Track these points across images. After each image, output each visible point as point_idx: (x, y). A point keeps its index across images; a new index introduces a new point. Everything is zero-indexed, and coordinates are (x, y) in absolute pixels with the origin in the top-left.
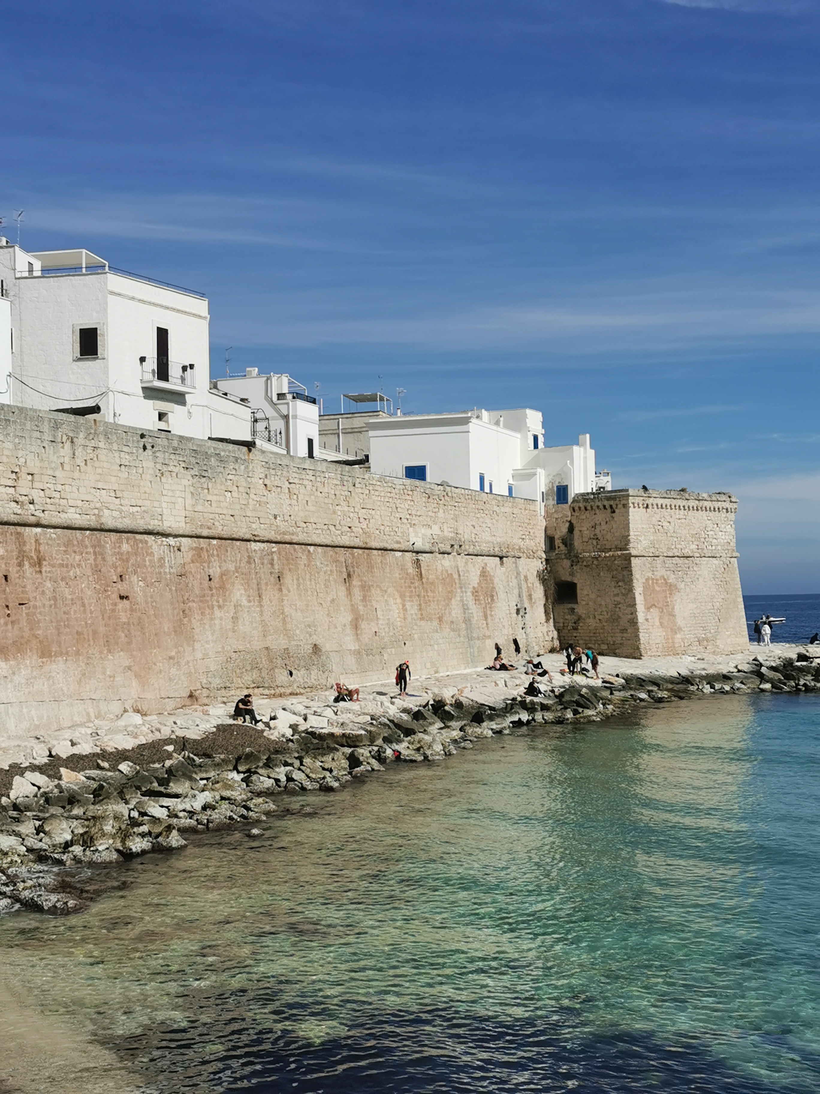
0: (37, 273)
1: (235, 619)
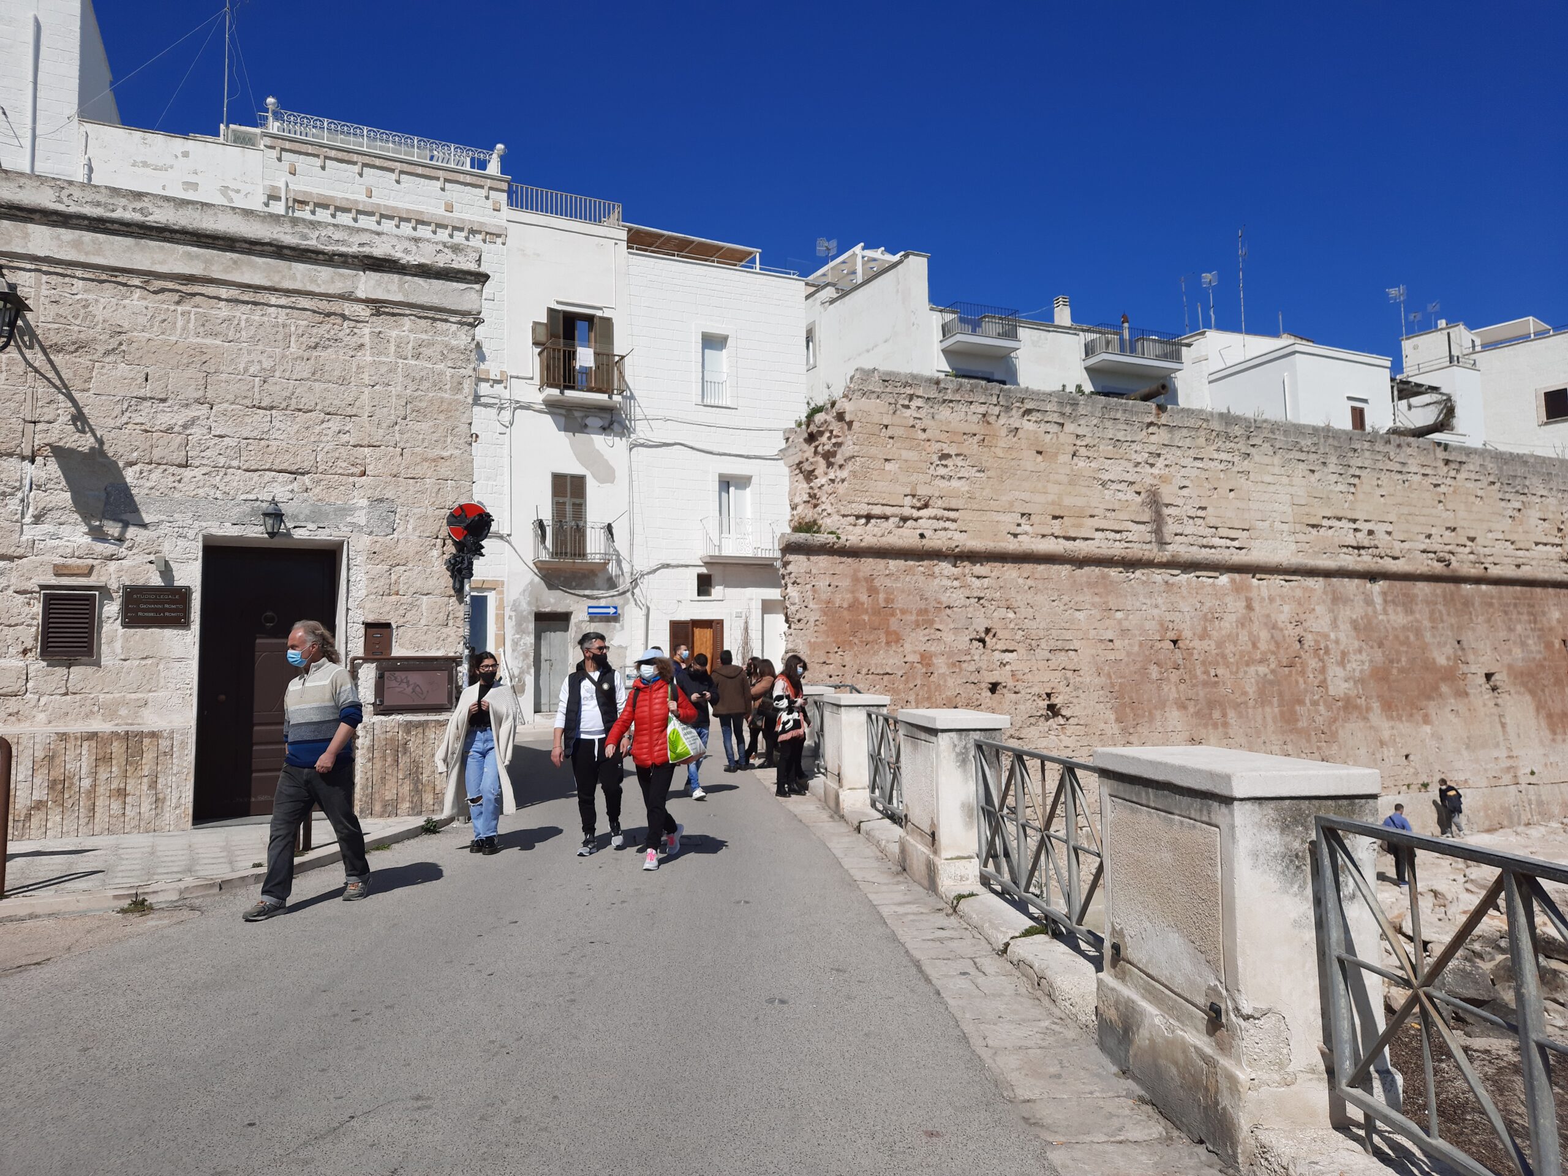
0: (1478, 348)
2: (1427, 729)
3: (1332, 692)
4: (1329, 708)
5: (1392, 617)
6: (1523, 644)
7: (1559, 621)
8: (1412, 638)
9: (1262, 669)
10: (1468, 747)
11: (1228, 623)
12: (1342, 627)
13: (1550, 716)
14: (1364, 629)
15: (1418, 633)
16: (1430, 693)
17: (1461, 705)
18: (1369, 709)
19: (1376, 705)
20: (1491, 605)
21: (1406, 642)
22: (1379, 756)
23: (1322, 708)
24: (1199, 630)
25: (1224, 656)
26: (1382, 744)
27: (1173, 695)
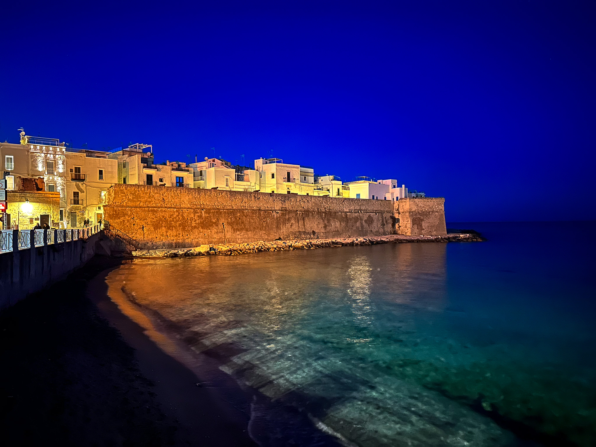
1: (291, 226)
2: (209, 230)
3: (192, 225)
4: (191, 227)
5: (206, 215)
6: (231, 219)
7: (239, 215)
8: (209, 218)
9: (180, 222)
10: (217, 233)
11: (175, 216)
12: (196, 216)
13: (234, 229)
14: (200, 217)
15: (210, 217)
16: (212, 226)
17: (217, 227)
18: (199, 228)
19: (200, 227)
20: (225, 213)
21: (208, 219)
22: (199, 234)
23: (190, 227)
24: (169, 217)
25: (173, 220)
26: (200, 232)
27: (164, 225)
